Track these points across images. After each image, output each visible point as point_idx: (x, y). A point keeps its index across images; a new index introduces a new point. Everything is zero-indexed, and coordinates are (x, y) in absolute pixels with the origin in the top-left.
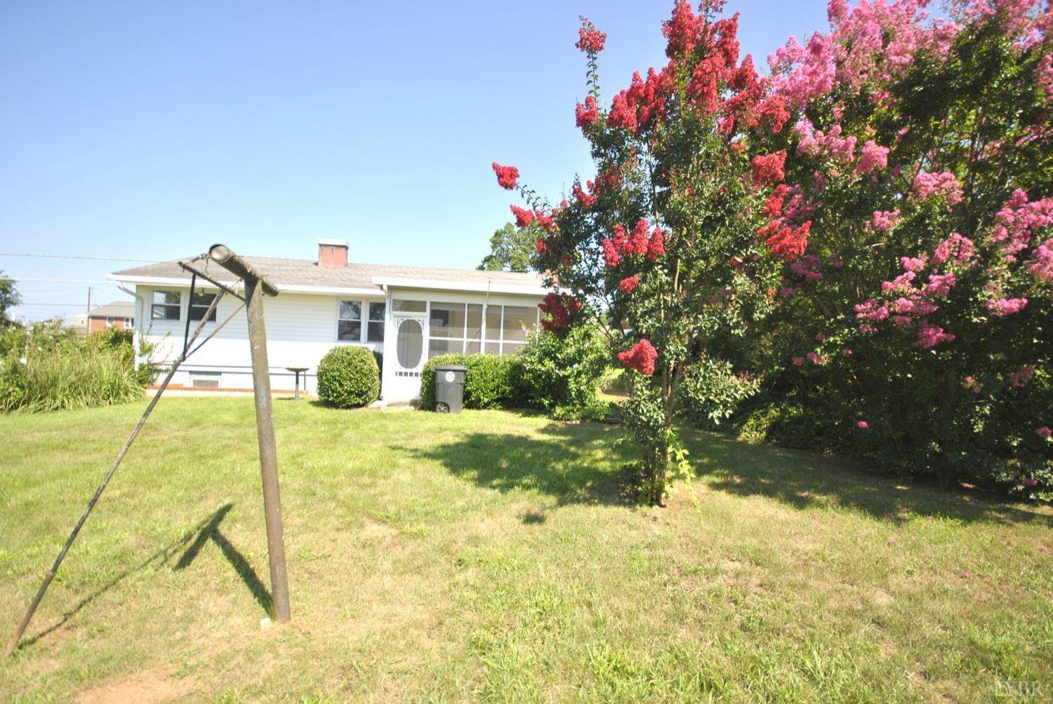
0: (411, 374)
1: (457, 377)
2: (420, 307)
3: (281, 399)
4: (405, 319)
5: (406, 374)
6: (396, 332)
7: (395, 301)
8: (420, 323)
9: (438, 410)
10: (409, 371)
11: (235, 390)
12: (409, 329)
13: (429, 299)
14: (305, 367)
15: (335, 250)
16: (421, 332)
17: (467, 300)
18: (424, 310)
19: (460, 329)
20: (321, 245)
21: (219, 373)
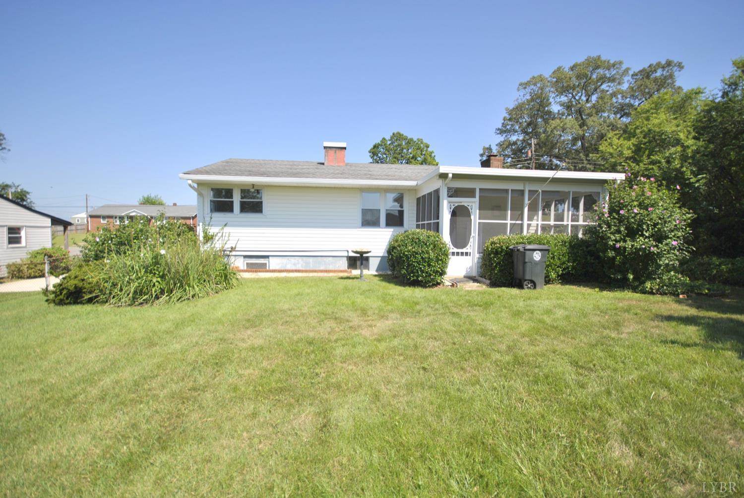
0: (462, 254)
1: (543, 256)
2: (470, 193)
3: (342, 278)
4: (456, 205)
5: (458, 254)
6: (450, 216)
7: (449, 189)
8: (469, 208)
9: (525, 287)
10: (460, 251)
11: (292, 271)
12: (459, 213)
13: (477, 185)
14: (369, 250)
15: (337, 150)
16: (470, 216)
17: (510, 186)
18: (474, 196)
19: (503, 212)
20: (325, 148)
21: (267, 257)
